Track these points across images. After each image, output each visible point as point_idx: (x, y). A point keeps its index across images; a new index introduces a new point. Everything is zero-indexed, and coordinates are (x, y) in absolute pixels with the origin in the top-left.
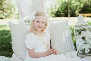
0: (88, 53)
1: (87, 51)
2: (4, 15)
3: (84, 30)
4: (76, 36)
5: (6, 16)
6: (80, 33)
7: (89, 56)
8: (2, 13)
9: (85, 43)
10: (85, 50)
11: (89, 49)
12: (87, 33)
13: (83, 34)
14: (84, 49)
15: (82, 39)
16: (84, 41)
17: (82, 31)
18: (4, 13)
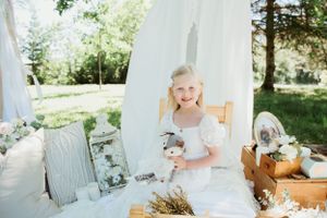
0: (117, 182)
1: (117, 179)
6: (101, 149)
7: (120, 187)
13: (108, 149)
14: (111, 176)
15: (106, 160)
17: (104, 144)
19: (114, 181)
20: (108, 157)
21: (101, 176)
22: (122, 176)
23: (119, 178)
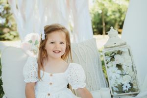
0: (127, 90)
1: (127, 87)
2: (11, 35)
3: (120, 53)
4: (107, 63)
5: (15, 36)
6: (113, 58)
7: (130, 95)
8: (9, 32)
9: (122, 75)
10: (122, 85)
11: (130, 83)
12: (124, 58)
13: (118, 59)
14: (121, 83)
15: (117, 68)
16: (119, 72)
17: (115, 54)
18: (12, 33)
19: (124, 88)
20: (119, 66)
21: (112, 83)
22: (131, 84)
23: (129, 86)
